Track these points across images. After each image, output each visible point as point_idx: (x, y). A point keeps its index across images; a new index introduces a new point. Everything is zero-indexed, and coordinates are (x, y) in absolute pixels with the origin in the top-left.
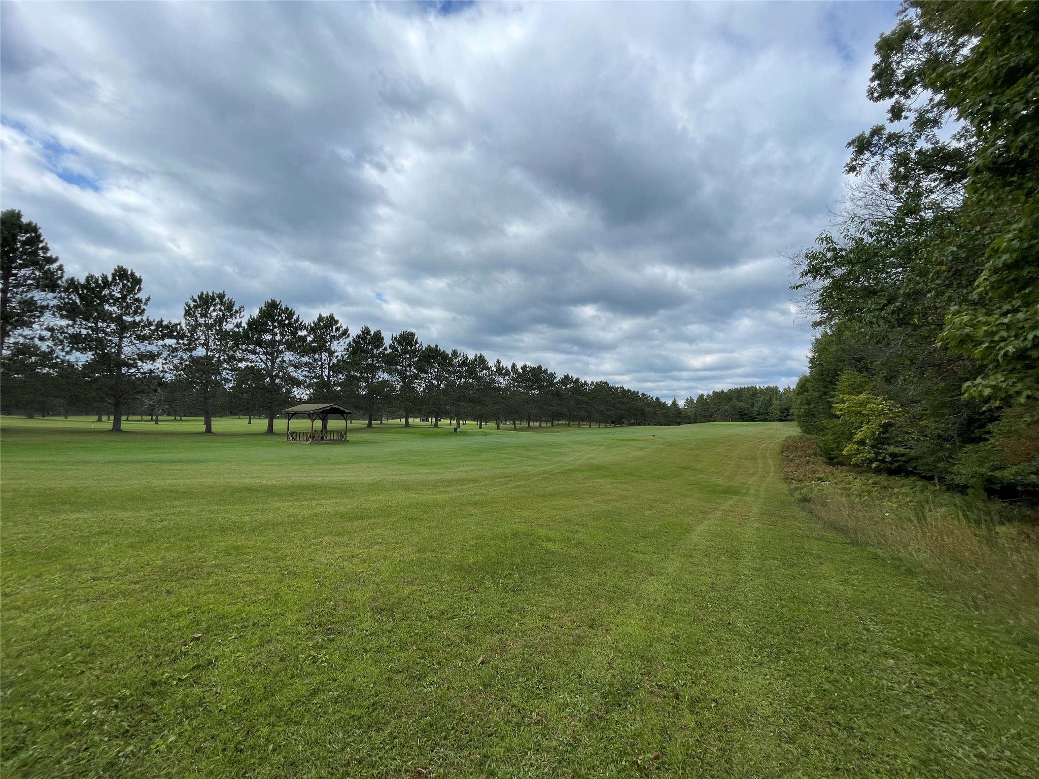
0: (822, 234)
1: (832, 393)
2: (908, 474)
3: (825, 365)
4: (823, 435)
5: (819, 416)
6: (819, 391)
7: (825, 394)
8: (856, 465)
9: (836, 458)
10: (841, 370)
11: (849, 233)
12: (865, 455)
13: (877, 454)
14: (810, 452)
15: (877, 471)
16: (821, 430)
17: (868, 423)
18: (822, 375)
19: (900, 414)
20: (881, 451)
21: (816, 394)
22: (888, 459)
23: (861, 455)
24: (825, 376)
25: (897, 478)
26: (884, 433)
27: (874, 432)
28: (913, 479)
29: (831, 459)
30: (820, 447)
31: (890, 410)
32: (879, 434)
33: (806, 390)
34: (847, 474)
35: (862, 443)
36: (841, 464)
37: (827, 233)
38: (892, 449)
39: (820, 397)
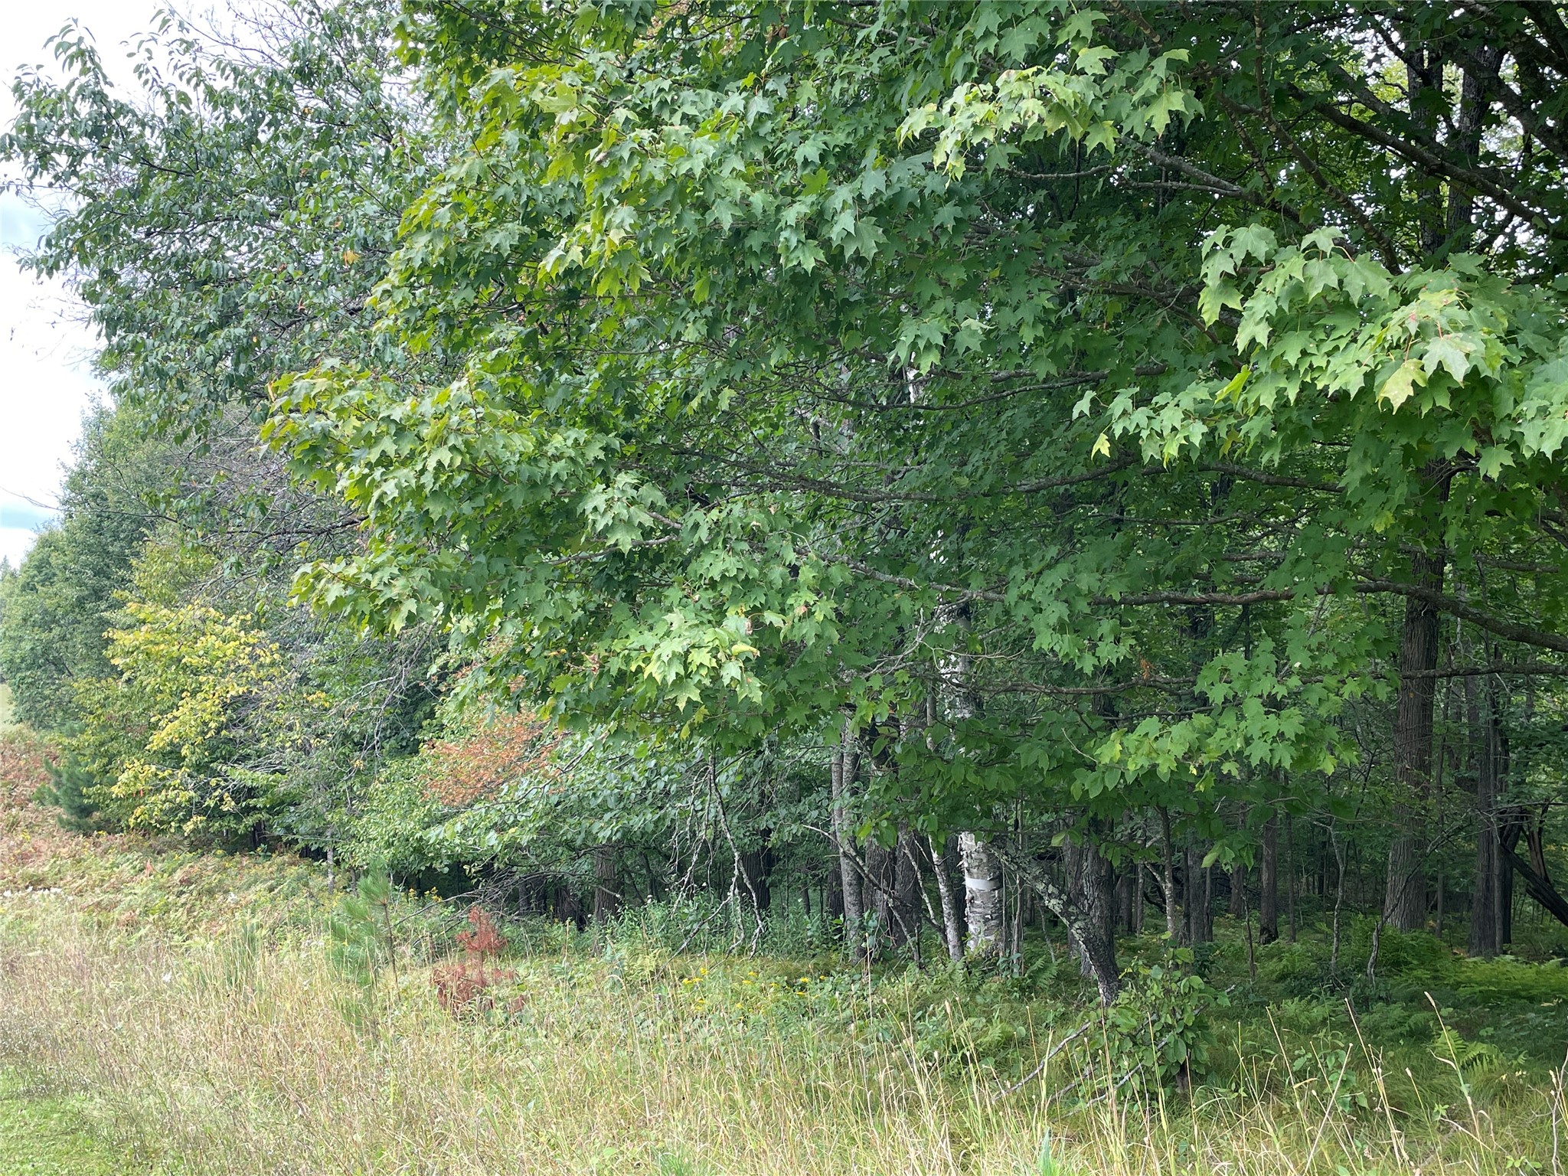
0: (66, 30)
1: (116, 594)
2: (274, 846)
3: (113, 498)
4: (72, 734)
5: (75, 670)
6: (80, 584)
7: (98, 594)
8: (146, 829)
9: (96, 807)
10: (152, 526)
11: (150, 65)
12: (171, 794)
13: (204, 790)
14: (26, 789)
15: (200, 844)
16: (70, 711)
17: (194, 694)
18: (98, 531)
19: (274, 671)
20: (213, 782)
21: (72, 593)
22: (229, 805)
23: (162, 796)
24: (107, 538)
25: (246, 861)
26: (232, 724)
27: (205, 724)
28: (279, 860)
29: (85, 811)
30: (59, 774)
31: (254, 658)
32: (218, 730)
33: (48, 580)
34: (120, 859)
35: (172, 756)
36: (110, 826)
37: (85, 34)
38: (241, 775)
39: (81, 602)
